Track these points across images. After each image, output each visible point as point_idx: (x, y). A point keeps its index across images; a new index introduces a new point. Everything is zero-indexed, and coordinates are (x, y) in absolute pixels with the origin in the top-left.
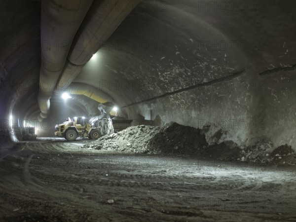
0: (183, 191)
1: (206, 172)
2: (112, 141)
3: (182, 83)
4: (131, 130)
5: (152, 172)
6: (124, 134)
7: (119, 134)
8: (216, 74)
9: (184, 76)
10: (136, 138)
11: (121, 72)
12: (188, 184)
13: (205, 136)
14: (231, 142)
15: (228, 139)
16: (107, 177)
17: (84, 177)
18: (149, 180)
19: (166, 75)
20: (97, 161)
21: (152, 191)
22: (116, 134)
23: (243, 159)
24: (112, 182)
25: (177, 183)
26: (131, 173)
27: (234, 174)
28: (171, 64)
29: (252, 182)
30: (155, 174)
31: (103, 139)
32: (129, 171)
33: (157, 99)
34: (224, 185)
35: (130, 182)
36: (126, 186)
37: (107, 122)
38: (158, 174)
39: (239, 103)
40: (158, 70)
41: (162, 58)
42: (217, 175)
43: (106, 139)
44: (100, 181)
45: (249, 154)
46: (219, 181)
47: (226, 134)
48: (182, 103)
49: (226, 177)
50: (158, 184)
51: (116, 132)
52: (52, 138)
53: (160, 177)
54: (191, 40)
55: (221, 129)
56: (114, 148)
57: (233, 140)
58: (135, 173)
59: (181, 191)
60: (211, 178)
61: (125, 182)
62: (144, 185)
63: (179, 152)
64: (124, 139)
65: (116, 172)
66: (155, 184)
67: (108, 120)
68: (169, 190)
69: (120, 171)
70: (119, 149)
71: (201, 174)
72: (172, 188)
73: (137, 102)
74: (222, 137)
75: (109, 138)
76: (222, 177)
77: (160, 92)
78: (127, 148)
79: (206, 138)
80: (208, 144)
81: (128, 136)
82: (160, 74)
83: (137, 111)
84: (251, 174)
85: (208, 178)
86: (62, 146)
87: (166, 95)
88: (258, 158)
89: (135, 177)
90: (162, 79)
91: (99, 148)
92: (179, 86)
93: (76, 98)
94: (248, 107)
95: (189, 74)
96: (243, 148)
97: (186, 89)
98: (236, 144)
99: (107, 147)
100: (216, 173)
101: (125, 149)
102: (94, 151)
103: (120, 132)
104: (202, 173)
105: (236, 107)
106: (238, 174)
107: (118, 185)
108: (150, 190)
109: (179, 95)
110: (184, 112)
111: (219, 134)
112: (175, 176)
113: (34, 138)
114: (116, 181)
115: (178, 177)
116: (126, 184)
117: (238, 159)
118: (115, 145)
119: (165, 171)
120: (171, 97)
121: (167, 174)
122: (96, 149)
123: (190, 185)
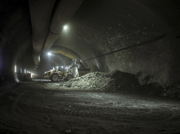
0: (126, 121)
1: (142, 105)
2: (78, 82)
3: (122, 44)
4: (90, 75)
5: (103, 104)
6: (85, 78)
7: (82, 78)
8: (146, 38)
9: (124, 40)
10: (93, 80)
11: (84, 39)
12: (129, 115)
13: (138, 79)
14: (156, 83)
15: (154, 81)
16: (70, 108)
17: (54, 108)
18: (101, 111)
19: (112, 39)
20: (66, 95)
21: (102, 121)
22: (80, 78)
23: (165, 95)
24: (73, 112)
25: (121, 114)
26: (88, 105)
27: (162, 107)
28: (116, 32)
29: (177, 113)
30: (105, 106)
31: (72, 81)
32: (86, 103)
33: (107, 55)
34: (157, 116)
35: (86, 113)
36: (83, 116)
37: (75, 70)
38: (107, 106)
39: (162, 57)
40: (107, 36)
41: (110, 28)
42: (150, 107)
43: (74, 81)
44: (65, 111)
45: (169, 91)
46: (152, 112)
47: (153, 78)
48: (123, 57)
49: (157, 109)
50: (107, 114)
51: (80, 77)
52: (41, 80)
53: (108, 109)
54: (129, 15)
55: (149, 75)
56: (79, 86)
57: (158, 82)
58: (91, 105)
59: (125, 121)
60: (146, 110)
61: (83, 113)
62: (96, 116)
63: (121, 89)
64: (85, 81)
65: (78, 104)
66: (104, 114)
67: (75, 69)
68: (115, 120)
69: (80, 103)
70: (82, 87)
71: (138, 107)
72: (118, 118)
73: (94, 57)
74: (150, 80)
75: (75, 80)
76: (154, 109)
77: (108, 51)
78: (87, 86)
79: (139, 80)
80: (140, 84)
81: (87, 79)
82: (108, 39)
83: (94, 63)
84: (175, 107)
85: (144, 110)
86: (46, 85)
87: (112, 53)
88: (176, 94)
89: (90, 108)
90: (110, 42)
91: (69, 86)
92: (121, 47)
93: (56, 56)
94: (168, 60)
95: (127, 38)
96: (165, 87)
97: (125, 49)
98: (160, 84)
99: (74, 86)
100: (148, 106)
101: (86, 87)
102: (66, 88)
103: (83, 76)
104: (138, 105)
105: (160, 60)
106: (165, 106)
107: (77, 115)
108: (101, 120)
109: (120, 53)
110: (124, 63)
111: (148, 78)
112: (119, 107)
113: (30, 80)
114: (76, 112)
115: (121, 109)
116: (83, 114)
117: (162, 95)
118: (79, 84)
119: (112, 104)
120: (115, 54)
121: (113, 106)
122: (67, 87)
123: (131, 115)
